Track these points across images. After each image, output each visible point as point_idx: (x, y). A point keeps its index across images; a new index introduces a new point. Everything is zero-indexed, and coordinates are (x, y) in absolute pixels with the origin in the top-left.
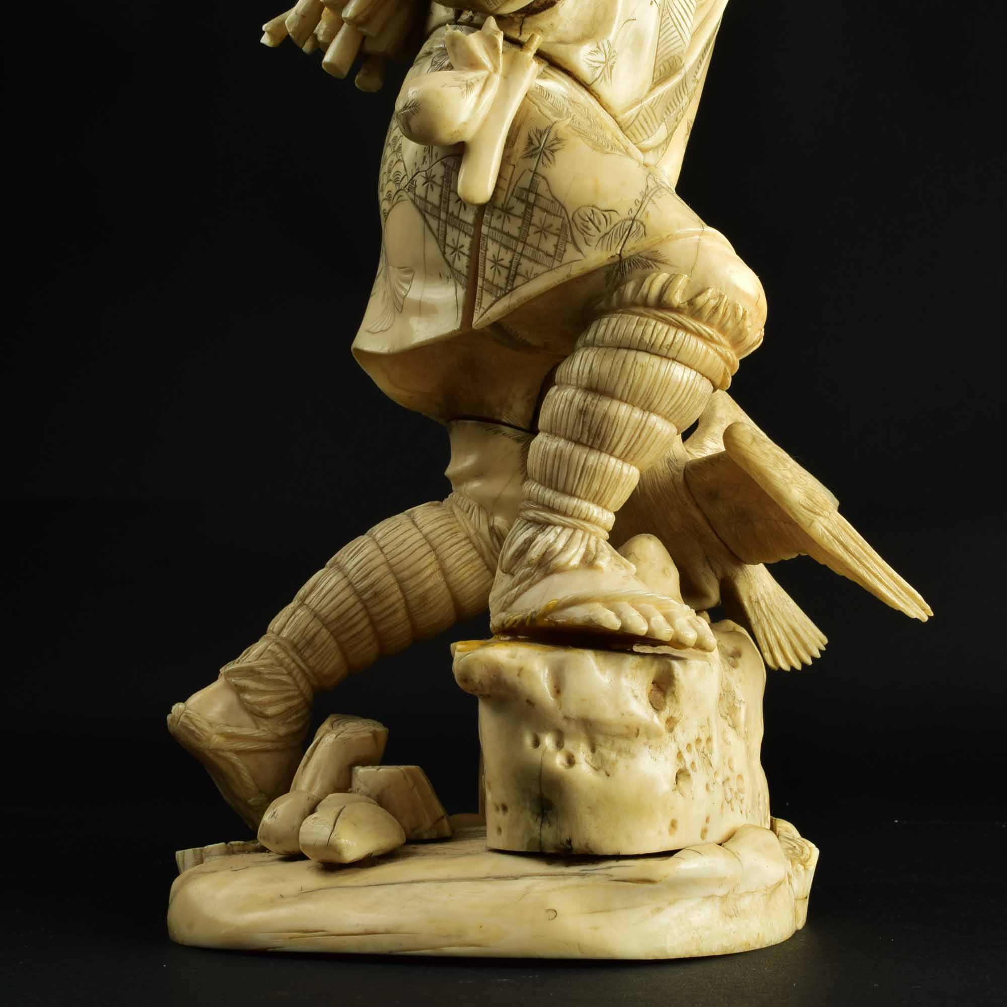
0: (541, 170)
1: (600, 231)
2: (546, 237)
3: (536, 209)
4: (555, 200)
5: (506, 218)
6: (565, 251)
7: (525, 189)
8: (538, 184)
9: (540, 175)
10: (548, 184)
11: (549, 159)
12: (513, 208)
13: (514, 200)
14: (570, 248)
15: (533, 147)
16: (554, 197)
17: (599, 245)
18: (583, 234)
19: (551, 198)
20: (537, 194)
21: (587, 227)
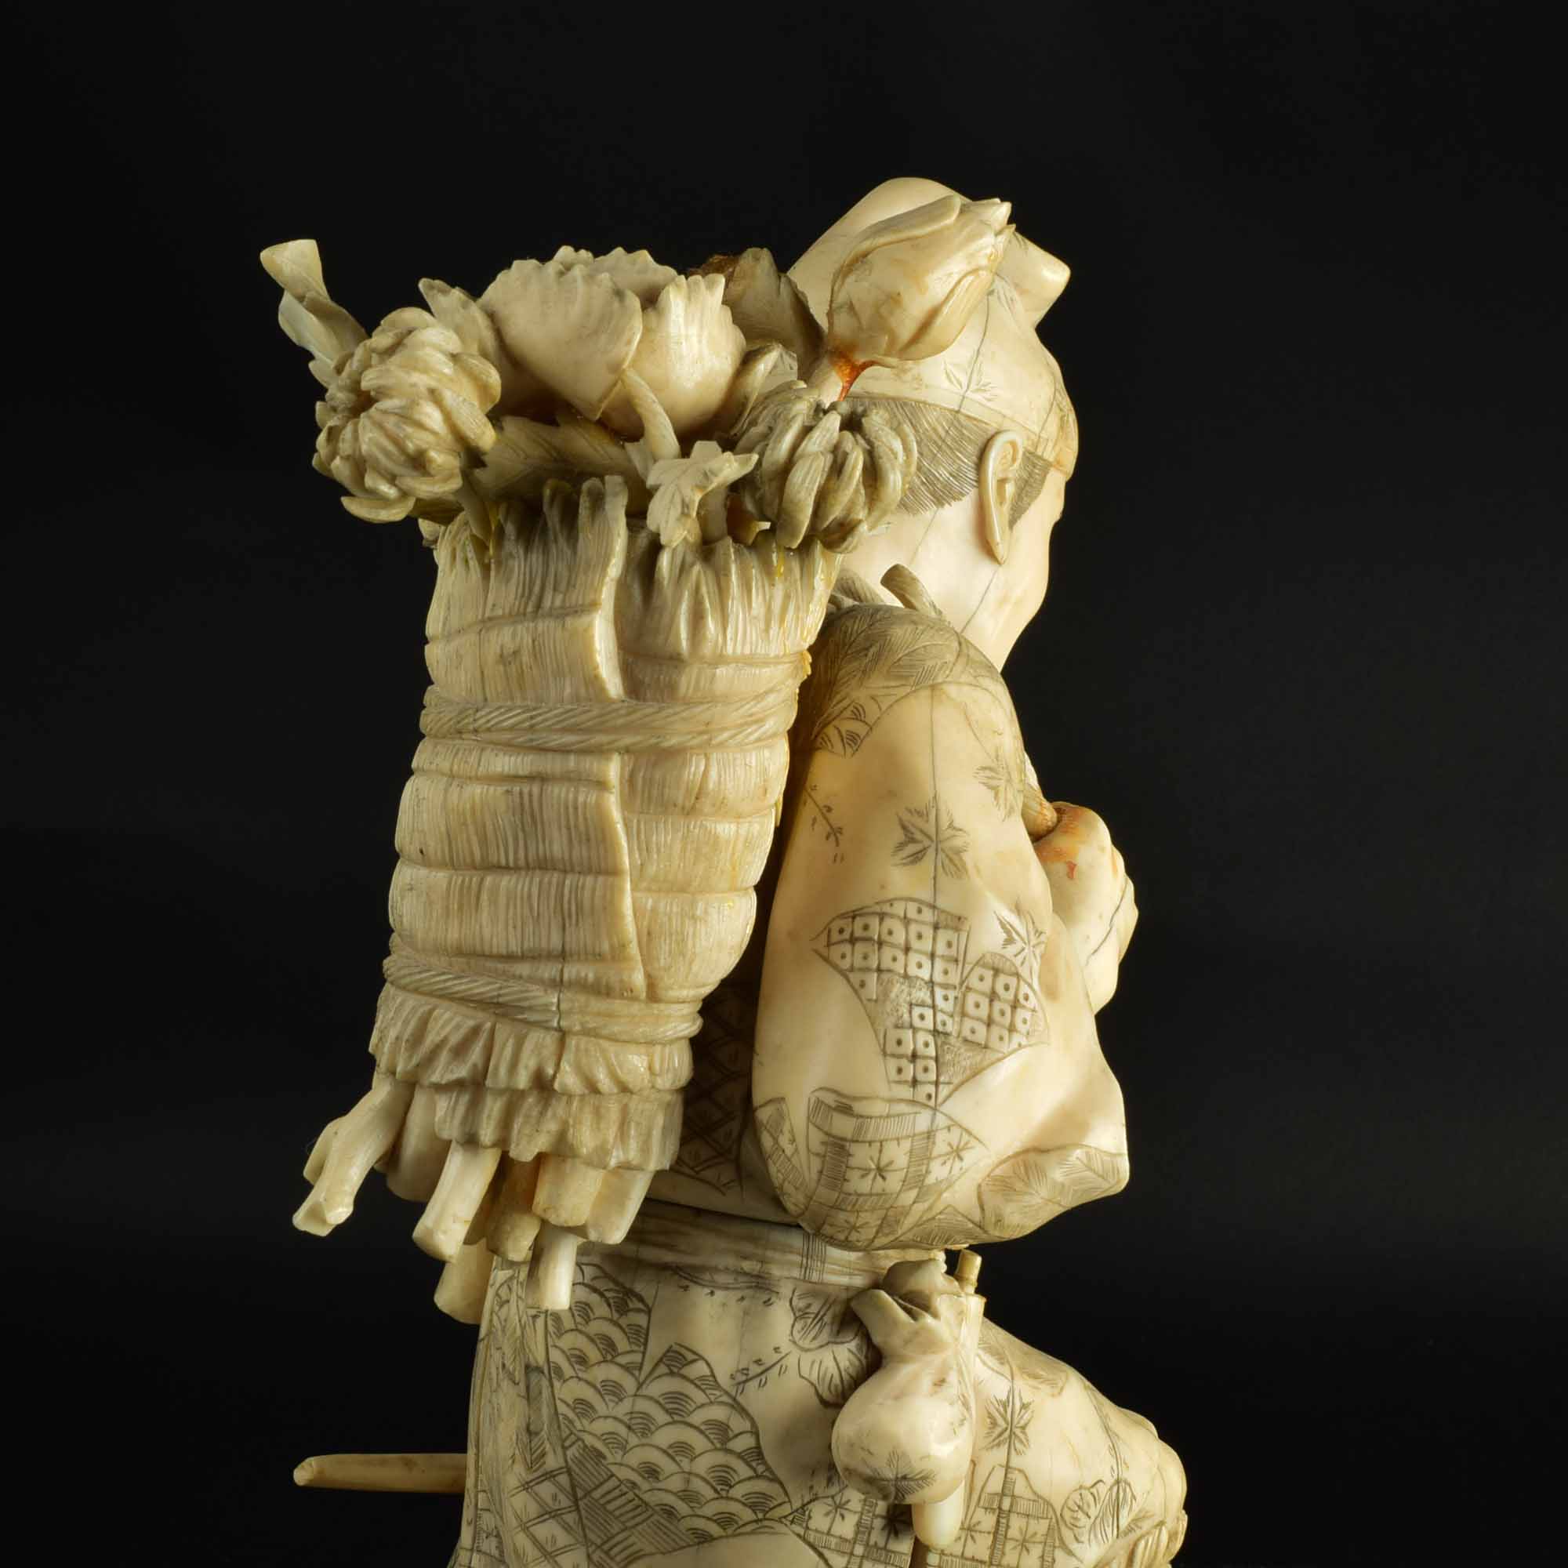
0: (1015, 1461)
1: (1089, 1517)
2: (1028, 1550)
3: (1014, 1518)
4: (1038, 1497)
5: (969, 1537)
6: (1054, 1560)
7: (997, 1494)
8: (1015, 1482)
9: (1015, 1469)
10: (1026, 1477)
11: (1022, 1442)
12: (979, 1523)
13: (980, 1512)
14: (1059, 1554)
15: (998, 1430)
16: (1035, 1493)
17: (1092, 1536)
18: (1072, 1529)
19: (1032, 1497)
20: (1013, 1496)
21: (1076, 1519)
